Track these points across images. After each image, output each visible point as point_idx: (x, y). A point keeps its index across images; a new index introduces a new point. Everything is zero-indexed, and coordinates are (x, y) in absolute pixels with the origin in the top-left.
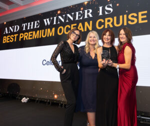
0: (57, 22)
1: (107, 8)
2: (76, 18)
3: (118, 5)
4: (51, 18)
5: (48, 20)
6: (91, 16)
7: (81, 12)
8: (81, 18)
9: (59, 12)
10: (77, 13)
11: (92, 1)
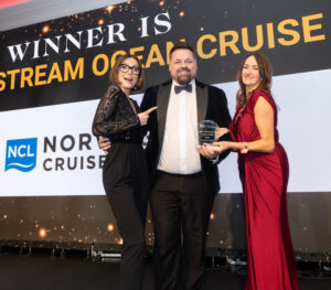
0: (41, 52)
1: (157, 21)
2: (86, 43)
3: (182, 14)
4: (27, 44)
5: (18, 47)
6: (122, 38)
7: (99, 29)
8: (100, 44)
9: (46, 29)
10: (90, 32)
11: (124, 5)
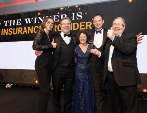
0: (37, 22)
1: (78, 15)
4: (32, 18)
5: (29, 19)
7: (58, 15)
8: (58, 21)
9: (39, 14)
10: (55, 16)
11: (67, 8)
